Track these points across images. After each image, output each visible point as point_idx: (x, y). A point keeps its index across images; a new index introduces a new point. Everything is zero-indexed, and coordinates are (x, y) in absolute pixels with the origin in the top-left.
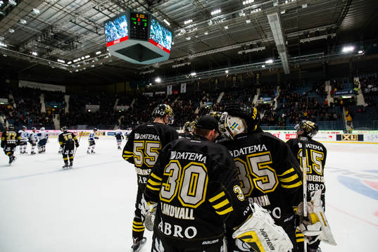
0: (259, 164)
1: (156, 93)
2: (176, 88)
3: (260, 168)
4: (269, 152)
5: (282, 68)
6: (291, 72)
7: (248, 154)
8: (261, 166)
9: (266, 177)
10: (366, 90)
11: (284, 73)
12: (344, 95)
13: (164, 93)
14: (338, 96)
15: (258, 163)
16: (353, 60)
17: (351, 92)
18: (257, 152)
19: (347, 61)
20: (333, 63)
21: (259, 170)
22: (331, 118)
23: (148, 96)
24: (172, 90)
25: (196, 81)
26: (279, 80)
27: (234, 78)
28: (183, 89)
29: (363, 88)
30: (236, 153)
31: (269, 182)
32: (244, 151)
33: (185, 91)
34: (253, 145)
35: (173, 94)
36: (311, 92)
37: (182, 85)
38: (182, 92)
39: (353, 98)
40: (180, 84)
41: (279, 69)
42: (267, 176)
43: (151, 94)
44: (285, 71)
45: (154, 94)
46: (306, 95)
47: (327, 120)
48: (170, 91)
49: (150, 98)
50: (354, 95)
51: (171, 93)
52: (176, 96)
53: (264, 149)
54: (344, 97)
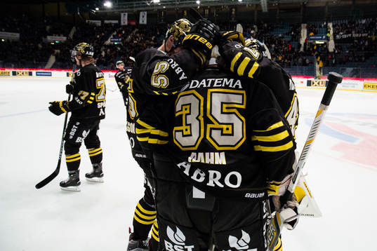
0: (225, 106)
1: (106, 22)
2: (134, 17)
3: (225, 110)
4: (244, 92)
5: (260, 6)
6: (268, 10)
7: (212, 87)
8: (227, 108)
9: (230, 127)
10: (338, 36)
11: (261, 11)
12: (318, 40)
13: (117, 22)
14: (312, 41)
15: (222, 103)
16: (330, 4)
17: (324, 37)
18: (227, 87)
19: (324, 5)
20: (311, 5)
21: (222, 113)
22: (304, 64)
23: (94, 25)
24: (128, 19)
25: (160, 11)
26: (256, 18)
27: (207, 12)
28: (143, 20)
29: (335, 34)
30: (195, 84)
31: (232, 134)
32: (207, 83)
33: (145, 22)
34: (223, 78)
35: (129, 25)
36: (287, 34)
37: (141, 14)
38: (141, 22)
39: (325, 43)
40: (139, 12)
41: (257, 5)
42: (232, 124)
43: (99, 23)
44: (263, 9)
45: (103, 23)
46: (283, 37)
47: (300, 65)
48: (124, 20)
49: (98, 27)
50: (326, 41)
51: (126, 23)
52: (134, 28)
53: (237, 86)
54: (317, 42)
